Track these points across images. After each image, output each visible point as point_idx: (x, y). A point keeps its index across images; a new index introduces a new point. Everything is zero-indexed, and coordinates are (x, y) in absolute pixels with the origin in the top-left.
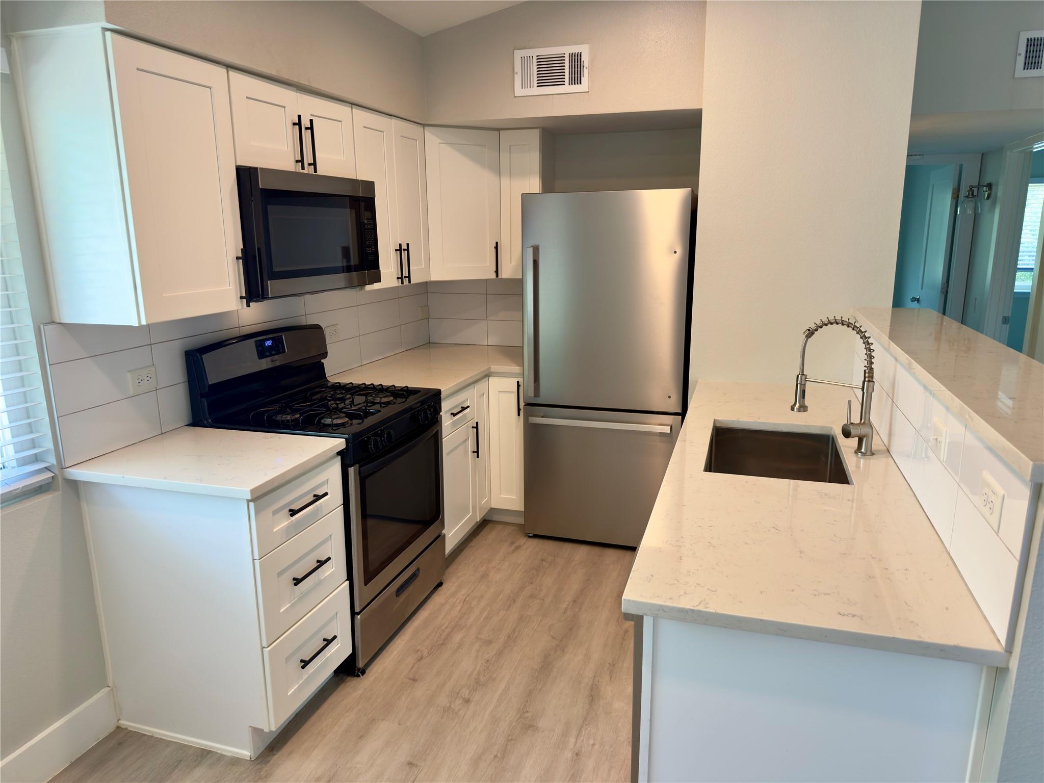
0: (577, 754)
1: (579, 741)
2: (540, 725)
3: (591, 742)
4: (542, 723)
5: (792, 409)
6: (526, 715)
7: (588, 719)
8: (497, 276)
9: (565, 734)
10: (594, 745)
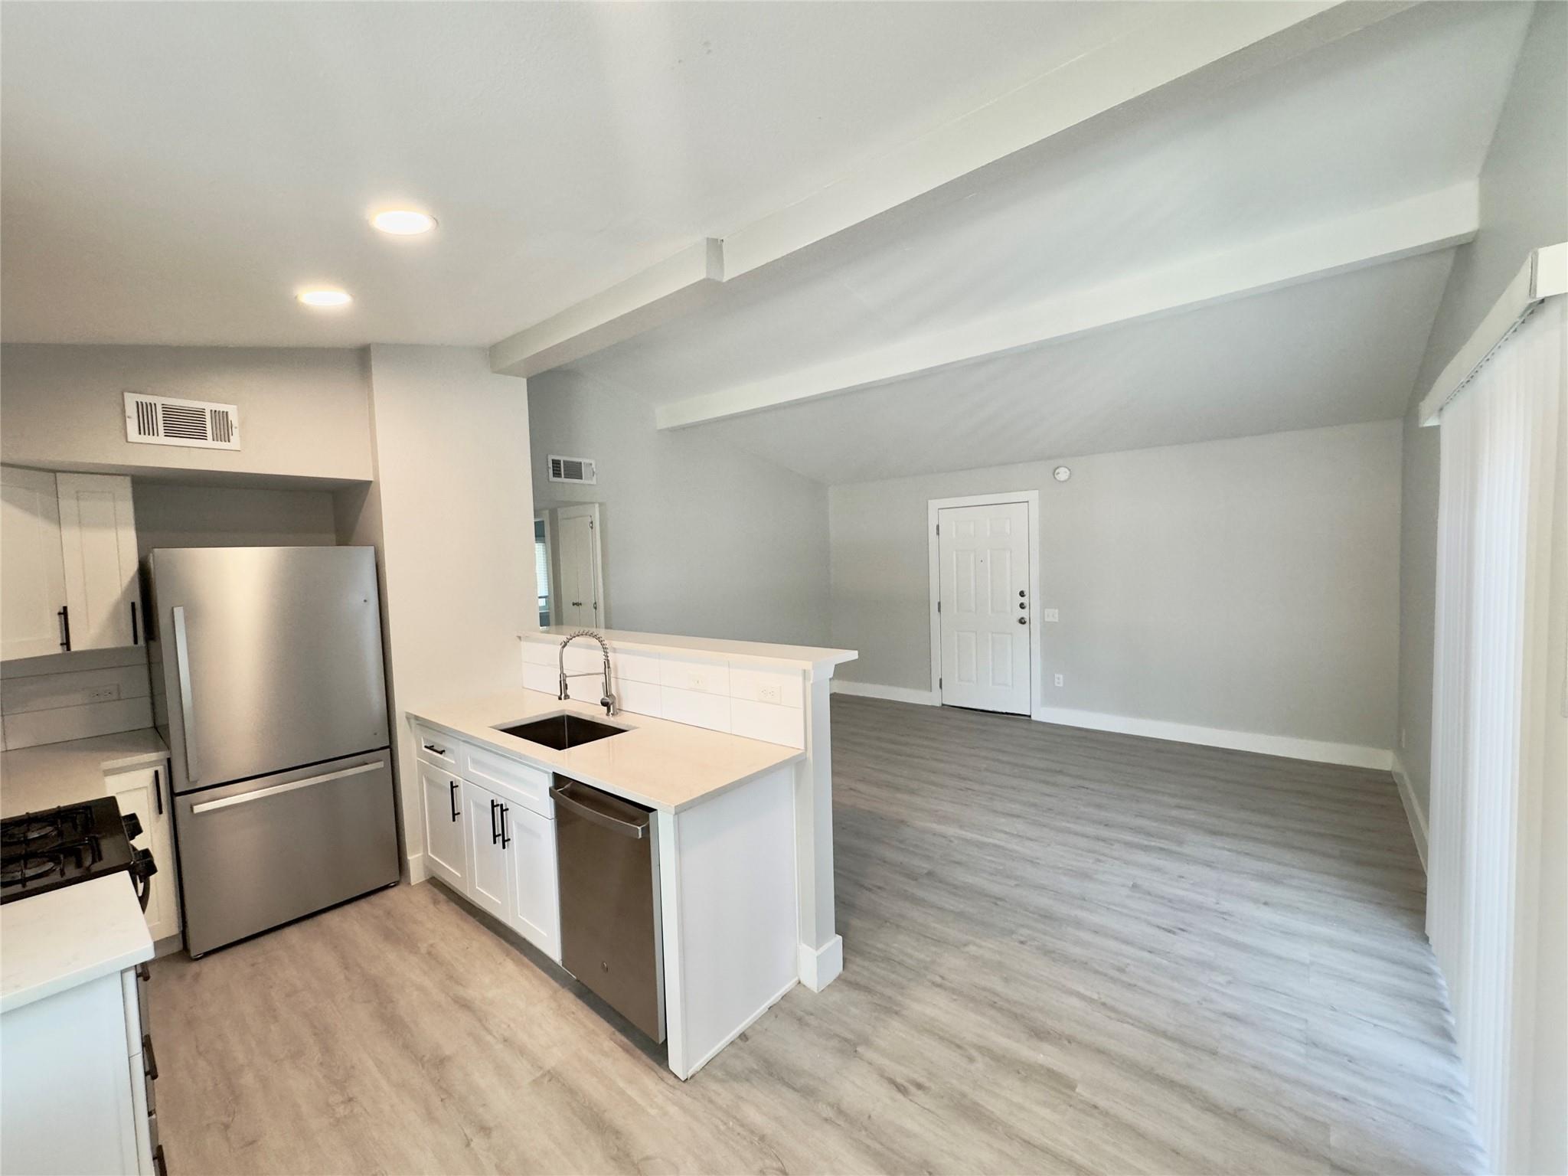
0: (505, 1041)
1: (495, 1034)
2: (447, 1053)
3: (505, 1026)
4: (448, 1050)
5: (560, 699)
6: (426, 1059)
7: (481, 1018)
8: (69, 649)
9: (478, 1040)
10: (509, 1026)
